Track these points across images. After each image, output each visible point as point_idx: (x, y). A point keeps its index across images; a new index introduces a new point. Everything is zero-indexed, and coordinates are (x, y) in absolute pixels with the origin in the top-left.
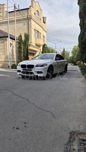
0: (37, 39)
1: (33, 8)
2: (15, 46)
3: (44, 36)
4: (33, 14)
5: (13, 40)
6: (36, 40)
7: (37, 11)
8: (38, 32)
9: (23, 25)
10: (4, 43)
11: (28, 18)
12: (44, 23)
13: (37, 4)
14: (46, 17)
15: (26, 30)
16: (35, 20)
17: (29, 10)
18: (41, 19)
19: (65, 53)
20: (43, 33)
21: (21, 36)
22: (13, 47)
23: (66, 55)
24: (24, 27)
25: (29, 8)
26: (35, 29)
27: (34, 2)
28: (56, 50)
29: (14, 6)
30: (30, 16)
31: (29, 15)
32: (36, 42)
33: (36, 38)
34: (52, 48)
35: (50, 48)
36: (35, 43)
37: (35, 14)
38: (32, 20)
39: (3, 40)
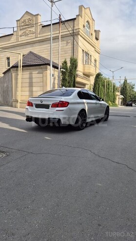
0: (86, 65)
1: (82, 17)
2: (57, 78)
3: (95, 61)
4: (81, 27)
5: (56, 69)
6: (84, 67)
7: (87, 21)
8: (87, 54)
9: (65, 45)
10: (42, 73)
11: (74, 34)
12: (97, 39)
13: (87, 11)
14: (99, 31)
15: (70, 52)
16: (83, 36)
17: (76, 22)
18: (92, 34)
19: (128, 87)
20: (95, 56)
21: (65, 62)
22: (54, 79)
23: (129, 89)
24: (67, 47)
25: (75, 19)
26: (83, 50)
27: (83, 9)
28: (114, 82)
29: (59, 18)
30: (77, 30)
31: (75, 28)
32: (84, 69)
33: (85, 63)
34: (109, 79)
35: (105, 79)
36: (82, 71)
37: (84, 26)
38: (79, 36)
39: (42, 69)
